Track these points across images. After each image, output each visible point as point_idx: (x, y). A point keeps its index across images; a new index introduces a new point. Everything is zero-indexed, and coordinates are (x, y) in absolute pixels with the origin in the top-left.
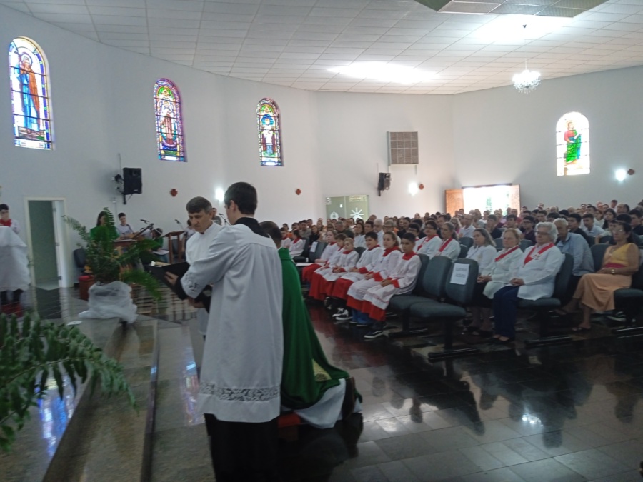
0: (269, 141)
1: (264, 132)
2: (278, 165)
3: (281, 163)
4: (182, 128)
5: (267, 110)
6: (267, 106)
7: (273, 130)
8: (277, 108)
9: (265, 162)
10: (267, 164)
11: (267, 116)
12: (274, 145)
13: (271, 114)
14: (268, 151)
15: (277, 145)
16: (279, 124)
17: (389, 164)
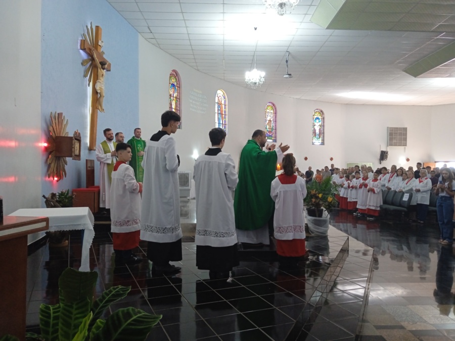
0: (317, 132)
1: (315, 127)
2: (321, 144)
3: (323, 143)
4: (276, 126)
5: (318, 115)
6: (318, 113)
7: (320, 126)
8: (323, 114)
9: (315, 143)
11: (317, 118)
12: (320, 133)
13: (320, 117)
14: (317, 137)
15: (322, 134)
16: (324, 122)
17: (387, 146)
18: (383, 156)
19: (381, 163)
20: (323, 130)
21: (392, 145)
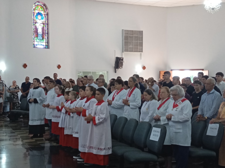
0: (40, 31)
1: (37, 25)
2: (45, 48)
3: (47, 47)
5: (39, 10)
6: (39, 7)
7: (43, 24)
8: (46, 9)
9: (36, 45)
10: (38, 46)
11: (39, 14)
12: (43, 33)
13: (42, 12)
14: (39, 38)
15: (46, 34)
16: (48, 19)
17: (123, 52)
18: (118, 63)
19: (116, 72)
20: (47, 29)
21: (128, 51)
